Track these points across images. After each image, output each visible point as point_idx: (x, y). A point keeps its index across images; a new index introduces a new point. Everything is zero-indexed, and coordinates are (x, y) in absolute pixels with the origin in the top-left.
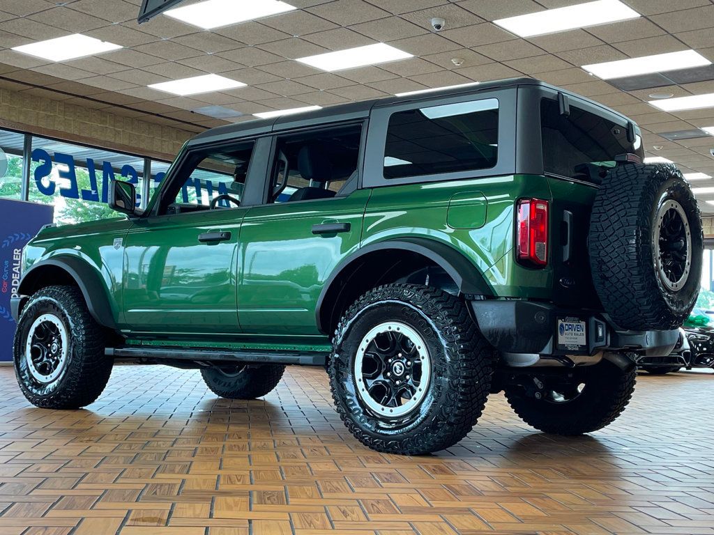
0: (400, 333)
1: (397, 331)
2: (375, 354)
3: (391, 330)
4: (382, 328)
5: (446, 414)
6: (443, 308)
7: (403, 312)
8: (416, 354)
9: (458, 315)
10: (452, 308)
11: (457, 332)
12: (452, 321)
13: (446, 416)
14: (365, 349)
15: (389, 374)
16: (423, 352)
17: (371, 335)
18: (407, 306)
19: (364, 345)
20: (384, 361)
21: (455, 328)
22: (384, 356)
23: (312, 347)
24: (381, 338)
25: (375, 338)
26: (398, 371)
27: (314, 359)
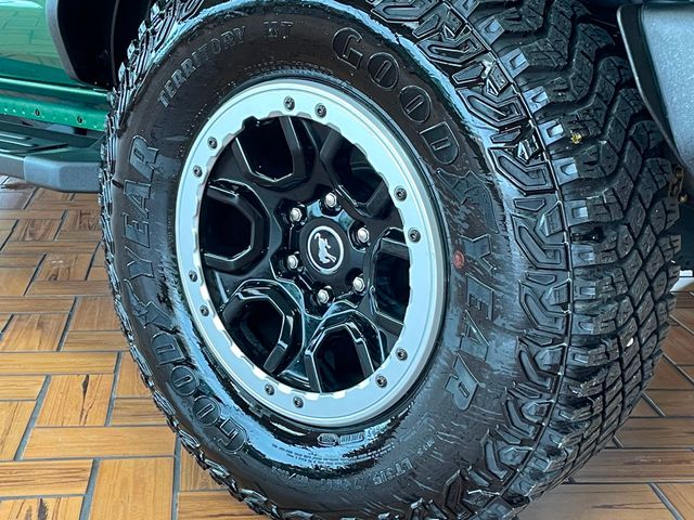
0: (326, 129)
1: (315, 118)
2: (242, 190)
3: (294, 113)
4: (263, 100)
5: (502, 466)
6: (509, 38)
7: (341, 44)
8: (387, 213)
9: (566, 69)
10: (541, 32)
11: (564, 147)
12: (545, 96)
13: (502, 474)
14: (206, 170)
15: (292, 260)
16: (415, 213)
17: (225, 123)
18: (353, 20)
19: (202, 156)
20: (277, 212)
21: (558, 130)
22: (275, 198)
23: (82, 114)
24: (261, 137)
25: (241, 135)
26: (324, 255)
27: (63, 172)
